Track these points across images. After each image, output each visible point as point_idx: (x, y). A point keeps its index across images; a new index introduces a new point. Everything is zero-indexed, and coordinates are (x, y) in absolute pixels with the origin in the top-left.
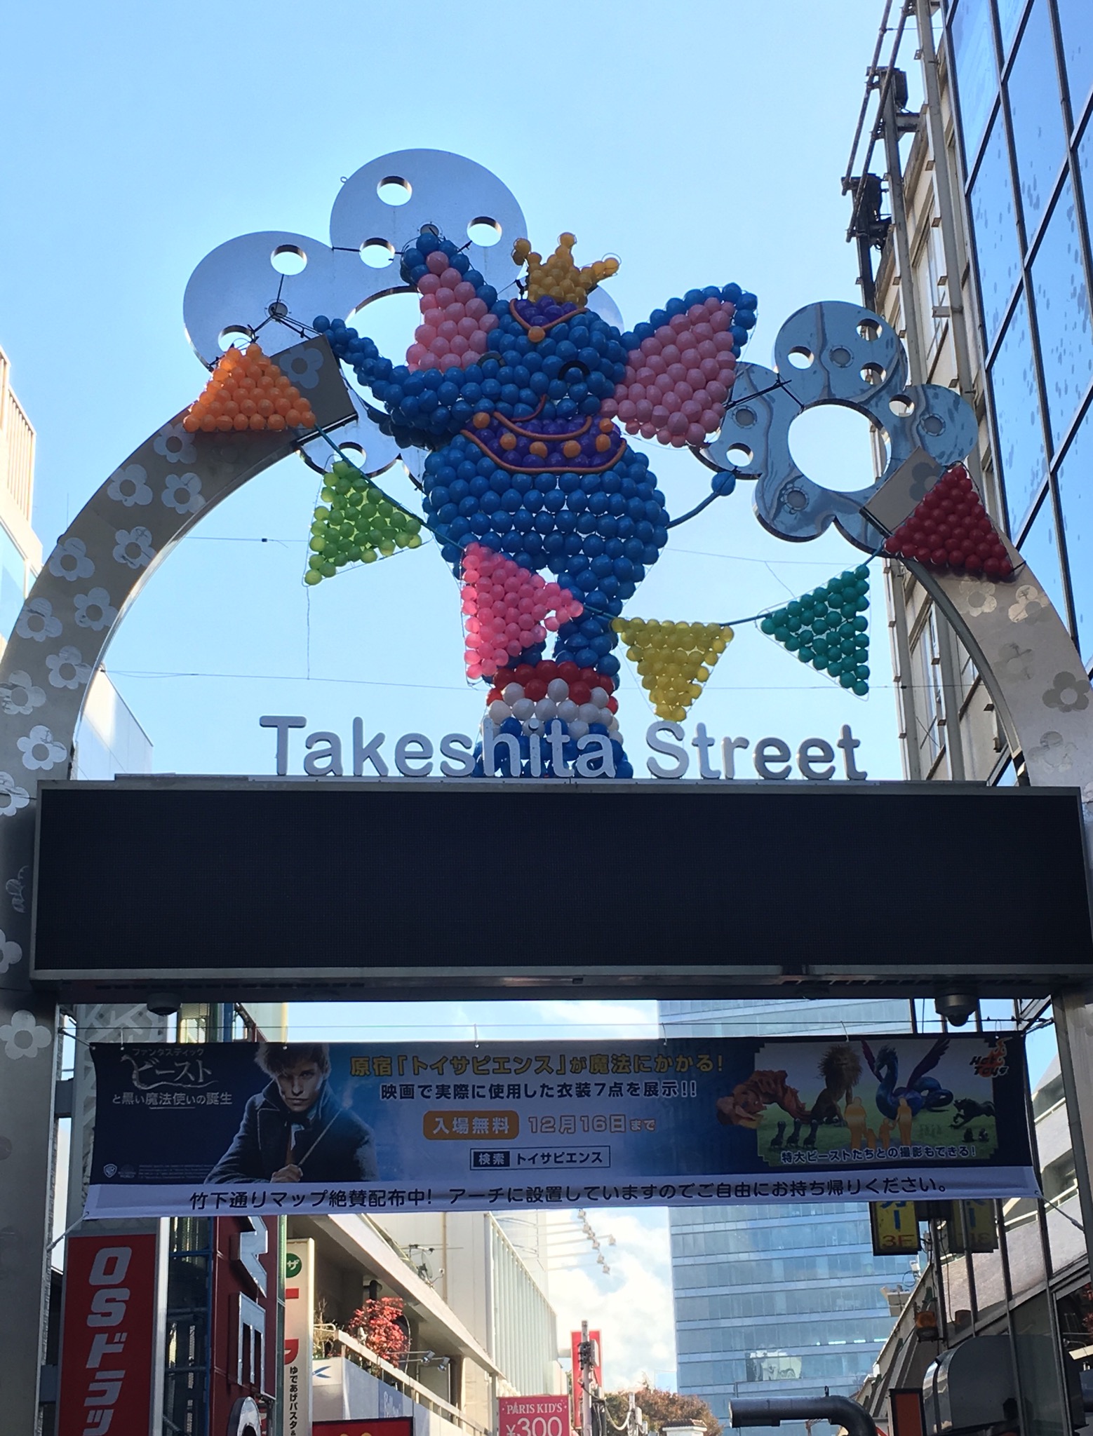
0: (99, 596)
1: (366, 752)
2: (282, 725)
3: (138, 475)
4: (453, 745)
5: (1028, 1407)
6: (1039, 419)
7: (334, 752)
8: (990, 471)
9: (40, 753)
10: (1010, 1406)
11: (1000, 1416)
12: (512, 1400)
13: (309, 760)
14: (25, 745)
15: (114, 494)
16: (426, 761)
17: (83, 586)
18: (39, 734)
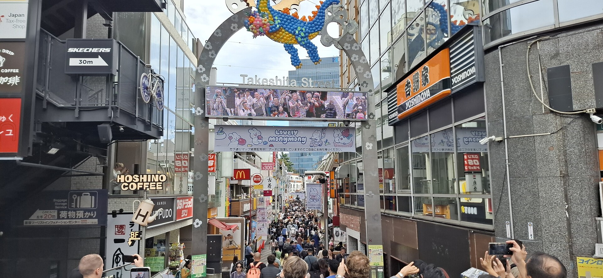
0: (213, 52)
1: (258, 81)
2: (244, 76)
3: (219, 31)
4: (272, 81)
5: (351, 175)
6: (368, 21)
7: (252, 81)
8: (359, 23)
9: (205, 79)
10: (348, 175)
11: (347, 176)
12: (264, 163)
13: (248, 82)
14: (202, 77)
15: (215, 34)
16: (267, 83)
17: (210, 50)
18: (205, 75)
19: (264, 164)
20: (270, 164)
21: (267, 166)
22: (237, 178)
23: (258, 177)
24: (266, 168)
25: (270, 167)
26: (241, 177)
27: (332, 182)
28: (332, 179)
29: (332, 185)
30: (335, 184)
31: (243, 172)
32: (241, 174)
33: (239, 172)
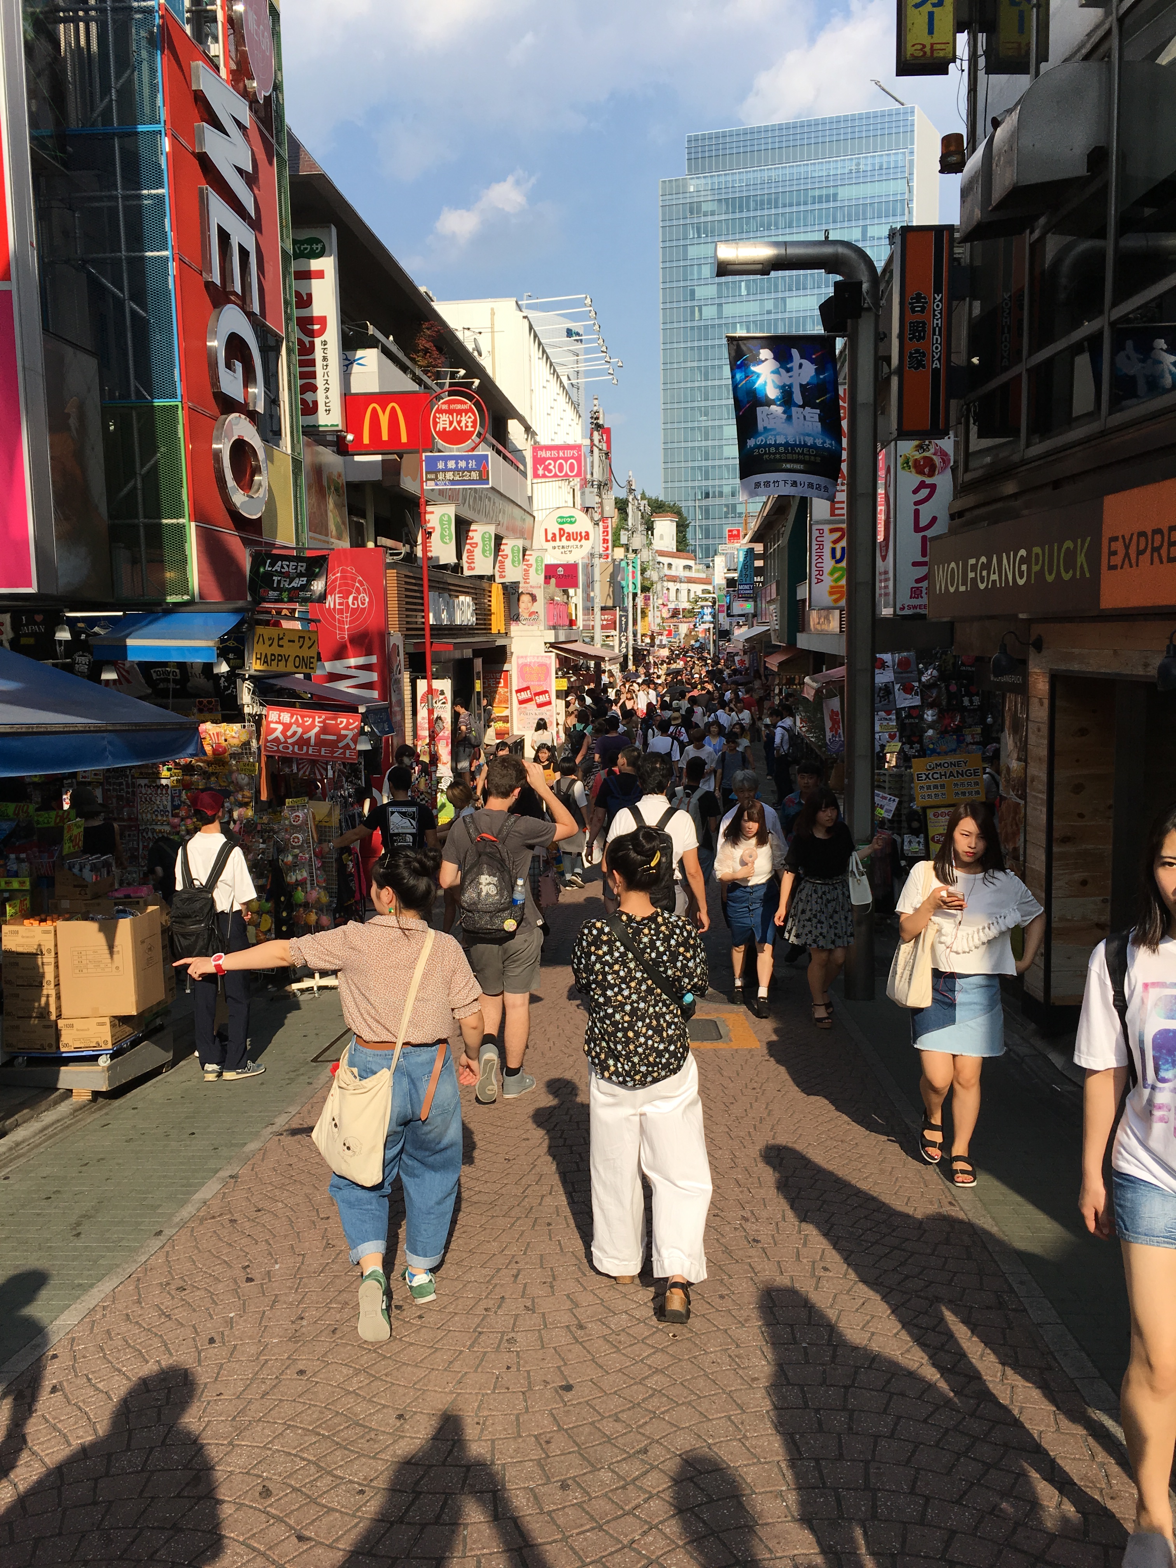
10: (1099, 155)
12: (541, 448)
19: (542, 454)
20: (569, 453)
21: (555, 460)
22: (366, 440)
23: (459, 412)
24: (550, 471)
25: (566, 468)
26: (385, 437)
27: (914, 311)
28: (919, 295)
29: (913, 334)
30: (934, 329)
31: (393, 408)
32: (384, 420)
33: (374, 410)
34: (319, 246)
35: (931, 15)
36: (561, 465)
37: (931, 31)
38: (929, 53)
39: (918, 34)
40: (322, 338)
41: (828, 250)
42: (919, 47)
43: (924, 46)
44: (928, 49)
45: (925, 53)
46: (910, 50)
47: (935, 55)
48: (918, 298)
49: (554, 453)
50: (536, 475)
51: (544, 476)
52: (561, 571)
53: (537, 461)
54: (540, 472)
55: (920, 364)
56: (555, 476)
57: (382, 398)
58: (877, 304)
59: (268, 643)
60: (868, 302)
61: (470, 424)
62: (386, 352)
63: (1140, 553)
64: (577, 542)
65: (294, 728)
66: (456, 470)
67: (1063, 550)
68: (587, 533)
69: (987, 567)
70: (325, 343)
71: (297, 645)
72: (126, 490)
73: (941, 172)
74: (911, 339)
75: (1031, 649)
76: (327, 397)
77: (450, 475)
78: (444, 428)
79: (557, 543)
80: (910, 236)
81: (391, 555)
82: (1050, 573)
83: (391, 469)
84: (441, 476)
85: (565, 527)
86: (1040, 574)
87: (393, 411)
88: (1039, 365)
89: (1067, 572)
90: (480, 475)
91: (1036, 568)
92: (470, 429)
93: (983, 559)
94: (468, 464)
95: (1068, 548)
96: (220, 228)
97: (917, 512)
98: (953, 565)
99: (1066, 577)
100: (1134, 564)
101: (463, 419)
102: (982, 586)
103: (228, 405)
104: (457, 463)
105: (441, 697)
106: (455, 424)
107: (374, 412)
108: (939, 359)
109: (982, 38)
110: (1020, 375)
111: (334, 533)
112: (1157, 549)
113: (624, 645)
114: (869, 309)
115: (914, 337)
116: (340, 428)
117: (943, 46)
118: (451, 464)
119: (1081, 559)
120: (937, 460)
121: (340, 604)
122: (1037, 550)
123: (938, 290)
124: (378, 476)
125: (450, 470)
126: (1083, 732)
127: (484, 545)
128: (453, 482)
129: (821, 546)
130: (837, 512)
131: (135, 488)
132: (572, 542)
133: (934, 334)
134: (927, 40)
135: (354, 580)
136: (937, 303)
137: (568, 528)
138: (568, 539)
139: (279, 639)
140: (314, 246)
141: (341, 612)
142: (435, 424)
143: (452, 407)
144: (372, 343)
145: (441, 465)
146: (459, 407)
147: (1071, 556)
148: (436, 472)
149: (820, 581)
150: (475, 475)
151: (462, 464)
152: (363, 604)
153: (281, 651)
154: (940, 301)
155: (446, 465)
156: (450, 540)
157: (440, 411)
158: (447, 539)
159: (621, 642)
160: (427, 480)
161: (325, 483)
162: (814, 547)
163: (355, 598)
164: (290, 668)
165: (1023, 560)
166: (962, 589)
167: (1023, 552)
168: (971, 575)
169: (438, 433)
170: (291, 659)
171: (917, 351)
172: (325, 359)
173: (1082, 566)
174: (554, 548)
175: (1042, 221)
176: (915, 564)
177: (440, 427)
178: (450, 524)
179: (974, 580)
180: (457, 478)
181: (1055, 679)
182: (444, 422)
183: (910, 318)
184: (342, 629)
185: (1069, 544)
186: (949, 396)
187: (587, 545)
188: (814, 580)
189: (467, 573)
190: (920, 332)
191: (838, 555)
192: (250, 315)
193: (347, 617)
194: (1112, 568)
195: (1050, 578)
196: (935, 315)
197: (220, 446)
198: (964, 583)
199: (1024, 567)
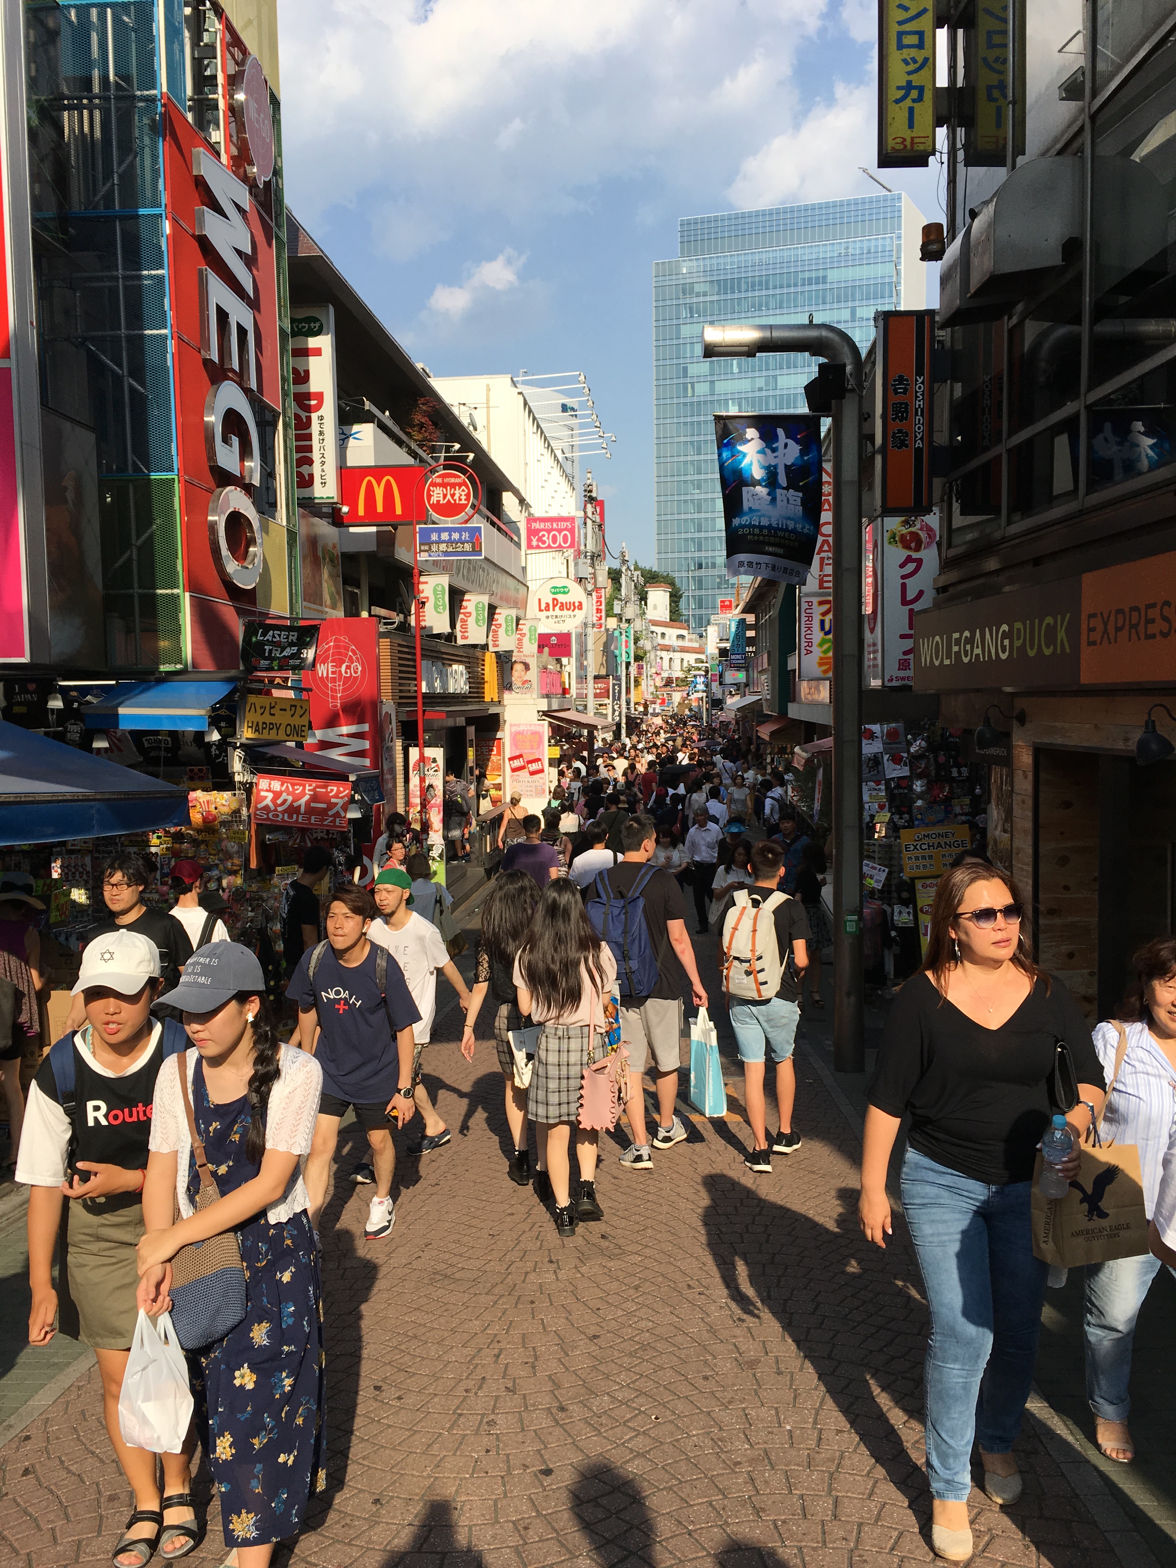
10: (1072, 243)
12: (534, 520)
19: (536, 525)
20: (563, 525)
21: (549, 531)
22: (361, 512)
23: (453, 486)
24: (544, 542)
25: (560, 539)
26: (380, 509)
27: (896, 393)
28: (901, 377)
29: (896, 414)
30: (916, 410)
31: (388, 481)
32: (379, 492)
33: (369, 482)
34: (317, 325)
35: (911, 110)
36: (554, 537)
37: (911, 126)
38: (909, 146)
39: (899, 128)
40: (319, 413)
41: (813, 333)
42: (899, 140)
43: (905, 140)
44: (908, 143)
45: (905, 146)
46: (891, 143)
47: (916, 147)
48: (901, 379)
49: (548, 525)
50: (530, 546)
51: (538, 547)
52: (554, 640)
53: (531, 532)
54: (534, 543)
55: (902, 444)
56: (549, 547)
57: (377, 472)
58: (860, 386)
59: (259, 711)
60: (851, 383)
61: (463, 497)
62: (382, 426)
63: (1118, 629)
64: (570, 612)
65: (284, 796)
66: (450, 542)
67: (1044, 626)
68: (580, 603)
69: (970, 641)
70: (321, 418)
71: (289, 713)
72: (121, 561)
73: (922, 259)
74: (894, 420)
75: (1015, 722)
76: (323, 471)
77: (443, 547)
78: (438, 501)
79: (551, 613)
80: (892, 320)
81: (385, 624)
82: (1032, 648)
83: (386, 541)
84: (434, 548)
85: (558, 597)
86: (1022, 649)
87: (388, 483)
88: (1019, 446)
89: (1048, 647)
90: (473, 547)
91: (1018, 644)
92: (463, 502)
93: (967, 634)
94: (461, 535)
95: (1048, 624)
96: (219, 308)
97: (904, 586)
98: (937, 638)
99: (1047, 652)
100: (1112, 641)
101: (457, 492)
102: (966, 660)
103: (224, 478)
104: (450, 535)
105: (433, 765)
106: (449, 497)
107: (369, 484)
108: (921, 439)
109: (961, 132)
110: (1000, 456)
111: (328, 602)
112: (1135, 626)
113: (617, 713)
114: (853, 390)
115: (897, 417)
116: (335, 500)
117: (922, 140)
118: (445, 536)
119: (1061, 635)
120: (923, 535)
121: (333, 673)
122: (1018, 625)
123: (920, 373)
124: (372, 547)
125: (444, 542)
126: (1067, 805)
127: (478, 614)
128: (446, 553)
129: (810, 618)
130: (826, 585)
131: (130, 560)
132: (565, 612)
133: (916, 414)
134: (907, 134)
135: (347, 649)
136: (919, 385)
137: (561, 598)
138: (561, 609)
139: (271, 708)
140: (312, 325)
141: (333, 680)
142: (429, 496)
143: (446, 480)
144: (368, 418)
145: (434, 537)
146: (452, 480)
147: (1051, 632)
148: (430, 544)
149: (809, 652)
150: (468, 547)
151: (456, 536)
152: (356, 672)
153: (273, 720)
154: (922, 383)
155: (439, 536)
156: (444, 609)
157: (434, 484)
158: (441, 609)
159: (614, 711)
160: (421, 551)
161: (320, 554)
162: (804, 619)
163: (348, 667)
164: (282, 736)
165: (1005, 635)
166: (947, 662)
167: (1005, 627)
168: (955, 649)
169: (432, 506)
170: (283, 728)
171: (900, 431)
172: (321, 433)
173: (1062, 641)
174: (548, 617)
175: (1020, 307)
176: (903, 637)
177: (434, 500)
178: (444, 594)
179: (958, 654)
180: (451, 549)
181: (1039, 752)
182: (437, 495)
183: (893, 399)
184: (334, 698)
185: (1049, 620)
186: (933, 473)
187: (580, 615)
188: (803, 652)
189: (460, 642)
190: (902, 413)
191: (827, 628)
192: (247, 391)
193: (339, 686)
194: (1091, 643)
195: (1032, 653)
196: (917, 397)
197: (216, 518)
198: (949, 657)
199: (1006, 642)
